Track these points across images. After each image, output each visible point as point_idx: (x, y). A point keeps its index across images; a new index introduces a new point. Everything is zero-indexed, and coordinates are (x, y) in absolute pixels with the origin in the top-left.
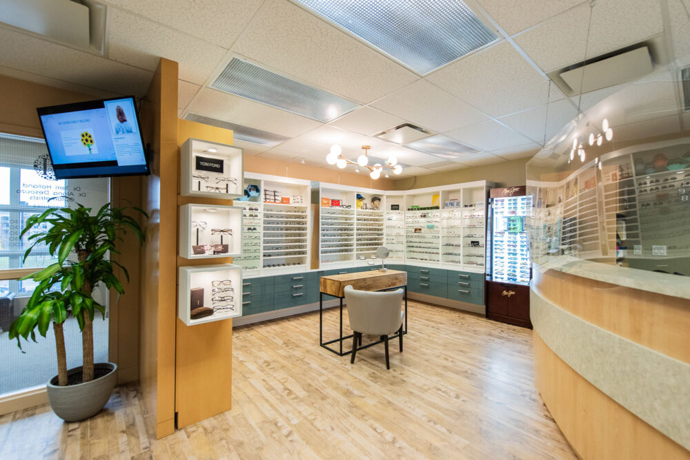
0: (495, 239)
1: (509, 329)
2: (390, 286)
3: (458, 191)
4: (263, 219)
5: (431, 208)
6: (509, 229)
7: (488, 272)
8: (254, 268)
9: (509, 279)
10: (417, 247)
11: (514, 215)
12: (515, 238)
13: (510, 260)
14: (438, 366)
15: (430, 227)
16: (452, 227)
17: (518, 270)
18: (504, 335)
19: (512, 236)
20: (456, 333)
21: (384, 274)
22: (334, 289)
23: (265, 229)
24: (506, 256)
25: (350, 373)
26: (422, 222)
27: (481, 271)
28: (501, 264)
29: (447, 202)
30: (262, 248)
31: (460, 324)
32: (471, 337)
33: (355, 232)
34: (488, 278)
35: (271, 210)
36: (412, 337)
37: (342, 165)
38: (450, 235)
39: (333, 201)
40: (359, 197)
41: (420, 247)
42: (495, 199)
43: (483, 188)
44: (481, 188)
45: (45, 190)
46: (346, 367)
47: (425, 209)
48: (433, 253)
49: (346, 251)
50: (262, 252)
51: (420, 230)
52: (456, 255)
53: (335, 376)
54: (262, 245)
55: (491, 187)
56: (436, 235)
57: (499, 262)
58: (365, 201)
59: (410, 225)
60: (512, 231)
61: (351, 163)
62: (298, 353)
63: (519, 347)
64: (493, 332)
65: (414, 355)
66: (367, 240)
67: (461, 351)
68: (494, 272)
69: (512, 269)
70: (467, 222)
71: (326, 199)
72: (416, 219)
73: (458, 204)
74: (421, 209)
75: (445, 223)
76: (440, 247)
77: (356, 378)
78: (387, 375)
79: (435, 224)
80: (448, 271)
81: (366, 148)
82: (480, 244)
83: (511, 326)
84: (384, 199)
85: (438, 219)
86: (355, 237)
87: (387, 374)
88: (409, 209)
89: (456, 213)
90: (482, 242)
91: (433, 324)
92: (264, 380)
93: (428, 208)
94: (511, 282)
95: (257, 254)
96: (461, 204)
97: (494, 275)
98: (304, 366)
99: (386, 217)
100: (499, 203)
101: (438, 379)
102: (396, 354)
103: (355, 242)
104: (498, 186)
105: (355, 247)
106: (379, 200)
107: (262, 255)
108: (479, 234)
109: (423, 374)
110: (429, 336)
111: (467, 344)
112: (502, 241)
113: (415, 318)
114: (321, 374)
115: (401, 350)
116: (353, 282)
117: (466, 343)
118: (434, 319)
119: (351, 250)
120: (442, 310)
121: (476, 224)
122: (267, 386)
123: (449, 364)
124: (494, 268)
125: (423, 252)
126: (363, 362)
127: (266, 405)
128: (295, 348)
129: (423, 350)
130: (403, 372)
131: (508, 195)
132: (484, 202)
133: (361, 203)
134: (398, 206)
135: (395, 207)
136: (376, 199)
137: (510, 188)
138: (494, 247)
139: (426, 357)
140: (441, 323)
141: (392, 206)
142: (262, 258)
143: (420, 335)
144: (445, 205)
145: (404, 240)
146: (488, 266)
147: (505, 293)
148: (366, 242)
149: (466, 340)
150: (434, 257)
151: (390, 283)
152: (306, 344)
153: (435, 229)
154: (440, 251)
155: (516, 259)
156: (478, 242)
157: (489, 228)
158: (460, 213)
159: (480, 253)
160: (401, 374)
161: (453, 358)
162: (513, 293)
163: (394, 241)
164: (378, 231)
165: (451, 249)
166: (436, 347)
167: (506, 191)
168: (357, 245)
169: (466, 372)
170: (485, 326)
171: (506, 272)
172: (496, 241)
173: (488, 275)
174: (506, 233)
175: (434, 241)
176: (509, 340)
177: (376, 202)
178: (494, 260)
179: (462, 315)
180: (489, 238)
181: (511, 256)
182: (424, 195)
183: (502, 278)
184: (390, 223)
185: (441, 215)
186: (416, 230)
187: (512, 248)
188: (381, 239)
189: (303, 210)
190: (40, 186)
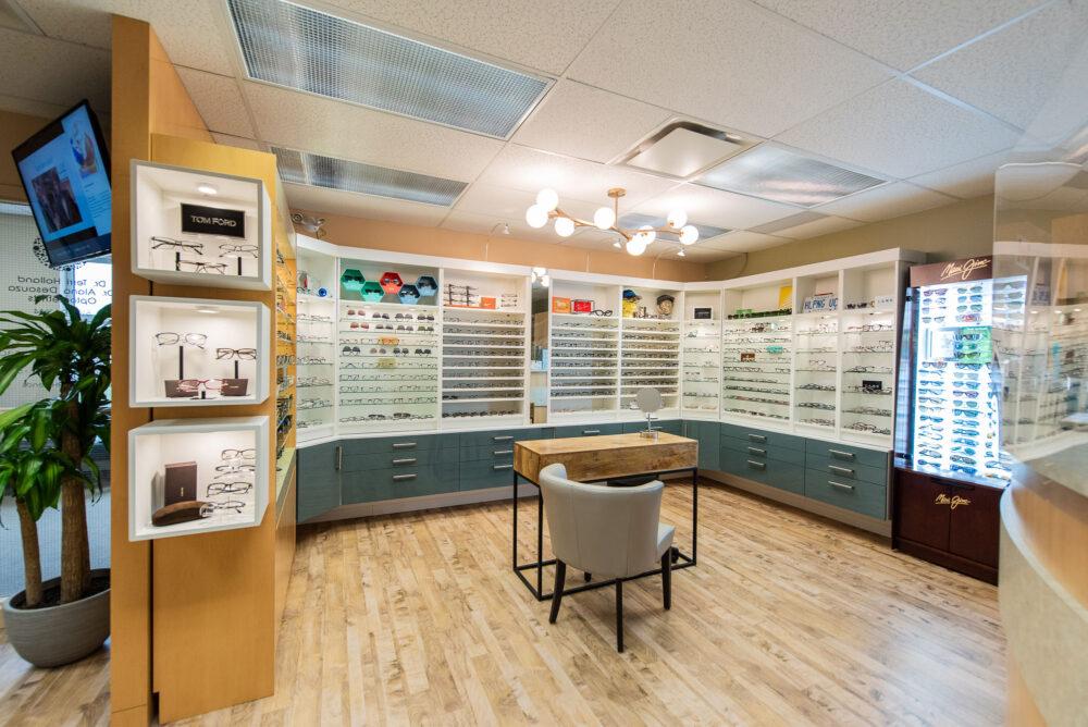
0: (919, 377)
1: (950, 584)
2: (655, 468)
3: (833, 277)
4: (442, 334)
5: (775, 313)
6: (959, 356)
7: (901, 448)
8: (426, 417)
9: (955, 469)
10: (744, 389)
11: (973, 324)
12: (975, 377)
13: (959, 426)
14: (741, 663)
15: (774, 352)
16: (820, 351)
17: (980, 451)
18: (933, 599)
19: (966, 371)
20: (809, 577)
21: (650, 443)
22: (531, 469)
23: (446, 351)
24: (947, 414)
25: (536, 645)
26: (757, 341)
27: (883, 445)
28: (935, 434)
29: (807, 300)
30: (440, 384)
31: (824, 555)
32: (846, 593)
33: (619, 358)
34: (900, 463)
35: (459, 320)
36: (705, 576)
37: (564, 228)
38: (816, 366)
39: (576, 303)
40: (629, 295)
41: (751, 390)
42: (922, 290)
43: (893, 268)
44: (886, 268)
45: (51, 285)
46: (537, 629)
47: (761, 315)
48: (777, 402)
49: (602, 392)
50: (441, 390)
51: (752, 356)
52: (825, 407)
53: (504, 648)
54: (441, 379)
55: (914, 264)
56: (785, 366)
57: (929, 430)
58: (642, 303)
59: (732, 346)
60: (966, 360)
61: (583, 225)
62: (465, 582)
63: (970, 639)
64: (904, 587)
65: (693, 621)
66: (644, 373)
67: (810, 630)
68: (917, 450)
69: (964, 447)
70: (855, 340)
71: (562, 300)
72: (743, 335)
73: (833, 304)
74: (754, 315)
75: (803, 343)
76: (792, 391)
77: (542, 663)
78: (610, 667)
79: (785, 345)
80: (806, 440)
81: (616, 194)
82: (884, 387)
83: (955, 576)
84: (680, 299)
85: (788, 336)
86: (619, 368)
87: (612, 666)
88: (730, 317)
89: (831, 324)
90: (888, 383)
91: (761, 549)
92: (371, 634)
93: (768, 314)
94: (961, 476)
95: (432, 395)
96: (840, 303)
97: (916, 457)
98: (460, 613)
99: (683, 332)
100: (934, 297)
101: (729, 701)
102: (655, 612)
103: (618, 377)
104: (934, 260)
105: (618, 386)
106: (672, 300)
107: (440, 396)
108: (882, 366)
109: (694, 681)
110: (744, 578)
111: (829, 612)
112: (939, 383)
113: (727, 531)
114: (478, 640)
115: (667, 605)
116: (567, 458)
117: (828, 607)
118: (766, 538)
119: (611, 392)
120: (792, 517)
121: (874, 343)
122: (369, 650)
123: (767, 661)
124: (917, 441)
125: (757, 400)
126: (576, 621)
127: (338, 697)
128: (466, 569)
129: (718, 611)
130: (650, 666)
131: (957, 279)
132: (895, 297)
133: (634, 307)
134: (709, 310)
135: (702, 314)
136: (665, 298)
137: (961, 262)
138: (918, 395)
139: (717, 633)
140: (780, 549)
141: (697, 311)
142: (440, 401)
143: (726, 573)
144: (804, 307)
145: (719, 374)
146: (902, 435)
147: (942, 499)
148: (641, 377)
149: (830, 601)
150: (780, 409)
151: (656, 463)
152: (491, 564)
153: (783, 355)
154: (791, 399)
155: (975, 424)
156: (880, 383)
157: (905, 352)
158: (836, 321)
159: (882, 408)
160: (645, 670)
161: (784, 645)
162: (965, 502)
163: (701, 377)
164: (669, 357)
165: (816, 397)
166: (750, 606)
167: (951, 269)
168: (625, 382)
169: (807, 694)
170: (886, 568)
171: (946, 453)
172: (924, 383)
173: (900, 455)
174: (951, 364)
175: (780, 378)
176: (945, 616)
177: (665, 304)
178: (918, 423)
179: (835, 534)
180: (904, 375)
181: (963, 417)
182: (762, 287)
183: (937, 465)
184: (692, 343)
185: (793, 327)
186: (743, 356)
187: (964, 399)
188: (673, 373)
189: (517, 319)
190: (43, 280)
